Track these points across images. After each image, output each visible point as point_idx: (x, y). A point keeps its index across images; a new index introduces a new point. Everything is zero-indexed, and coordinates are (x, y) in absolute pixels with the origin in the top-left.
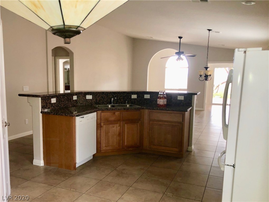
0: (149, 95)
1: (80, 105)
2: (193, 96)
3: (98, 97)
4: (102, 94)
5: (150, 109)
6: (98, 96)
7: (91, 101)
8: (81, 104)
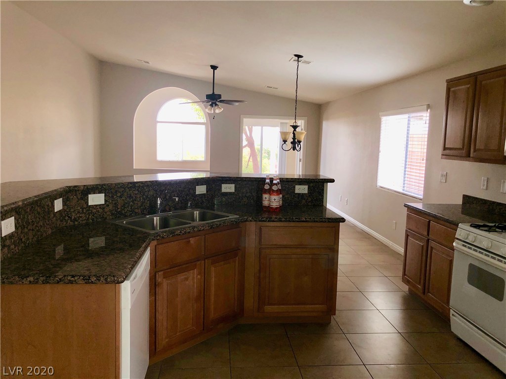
0: (233, 186)
1: (72, 223)
2: (325, 184)
3: (121, 197)
4: (131, 187)
5: (264, 221)
6: (119, 195)
7: (101, 210)
8: (75, 220)
